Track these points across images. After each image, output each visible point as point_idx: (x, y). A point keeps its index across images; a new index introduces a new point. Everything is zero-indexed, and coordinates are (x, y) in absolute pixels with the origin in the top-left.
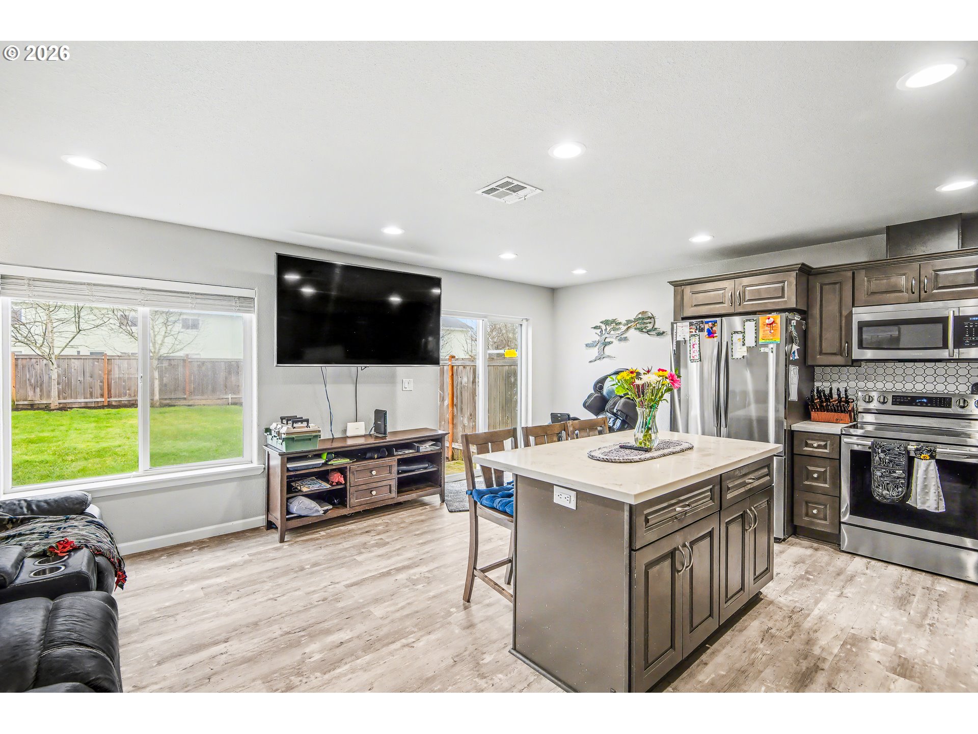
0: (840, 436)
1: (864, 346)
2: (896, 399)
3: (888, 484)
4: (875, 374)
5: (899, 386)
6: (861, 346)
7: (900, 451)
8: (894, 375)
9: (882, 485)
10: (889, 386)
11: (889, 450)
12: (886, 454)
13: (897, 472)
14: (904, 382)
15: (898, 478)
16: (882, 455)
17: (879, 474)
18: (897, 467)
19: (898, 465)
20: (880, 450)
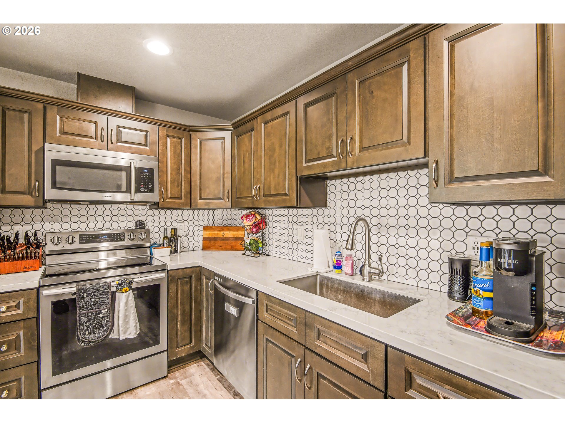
0: (38, 290)
1: (58, 186)
2: (82, 238)
3: (94, 327)
4: (61, 216)
5: (83, 226)
6: (54, 185)
7: (105, 290)
8: (79, 216)
9: (88, 330)
10: (75, 226)
11: (94, 292)
12: (92, 296)
13: (102, 311)
14: (87, 222)
15: (104, 317)
16: (87, 299)
17: (84, 319)
18: (102, 307)
19: (103, 305)
20: (85, 295)
